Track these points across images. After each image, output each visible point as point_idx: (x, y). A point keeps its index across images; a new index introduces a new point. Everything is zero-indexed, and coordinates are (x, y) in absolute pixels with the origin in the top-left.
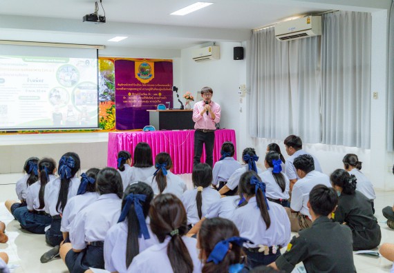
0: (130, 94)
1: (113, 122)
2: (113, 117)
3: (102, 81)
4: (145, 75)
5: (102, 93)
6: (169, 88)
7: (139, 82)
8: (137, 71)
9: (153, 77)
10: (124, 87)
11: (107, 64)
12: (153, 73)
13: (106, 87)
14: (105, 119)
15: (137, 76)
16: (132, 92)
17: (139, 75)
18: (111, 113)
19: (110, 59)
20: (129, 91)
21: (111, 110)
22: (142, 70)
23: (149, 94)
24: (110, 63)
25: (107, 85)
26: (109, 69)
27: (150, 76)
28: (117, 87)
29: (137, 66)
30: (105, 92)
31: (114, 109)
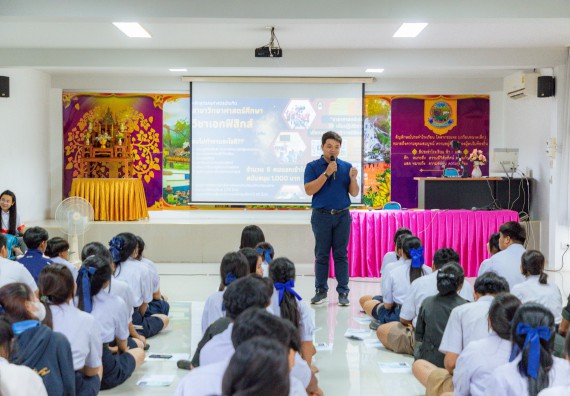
0: (414, 152)
1: (387, 195)
2: (387, 188)
3: (371, 132)
4: (441, 120)
5: (371, 150)
6: (481, 141)
7: (431, 133)
8: (427, 116)
9: (455, 124)
10: (406, 141)
11: (380, 105)
12: (454, 117)
13: (377, 141)
14: (374, 190)
15: (427, 124)
16: (418, 148)
17: (431, 121)
18: (385, 182)
19: (384, 98)
20: (414, 147)
21: (383, 176)
22: (437, 113)
23: (447, 152)
24: (384, 103)
25: (378, 137)
26: (383, 113)
27: (450, 122)
28: (394, 140)
29: (428, 107)
30: (375, 149)
31: (389, 176)
